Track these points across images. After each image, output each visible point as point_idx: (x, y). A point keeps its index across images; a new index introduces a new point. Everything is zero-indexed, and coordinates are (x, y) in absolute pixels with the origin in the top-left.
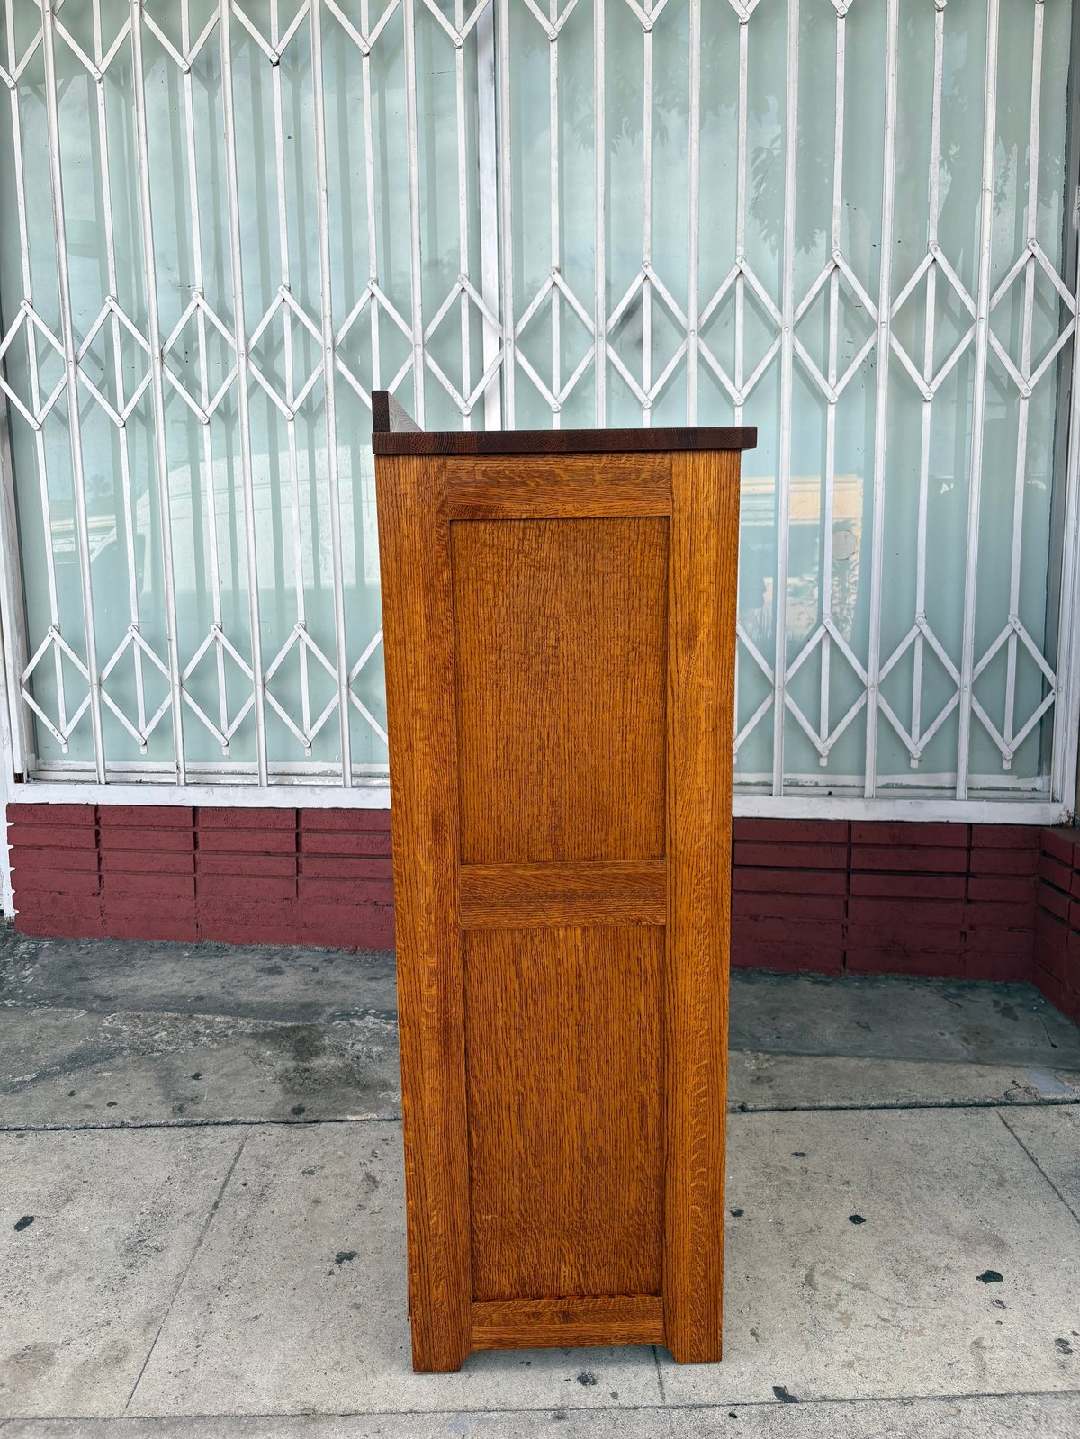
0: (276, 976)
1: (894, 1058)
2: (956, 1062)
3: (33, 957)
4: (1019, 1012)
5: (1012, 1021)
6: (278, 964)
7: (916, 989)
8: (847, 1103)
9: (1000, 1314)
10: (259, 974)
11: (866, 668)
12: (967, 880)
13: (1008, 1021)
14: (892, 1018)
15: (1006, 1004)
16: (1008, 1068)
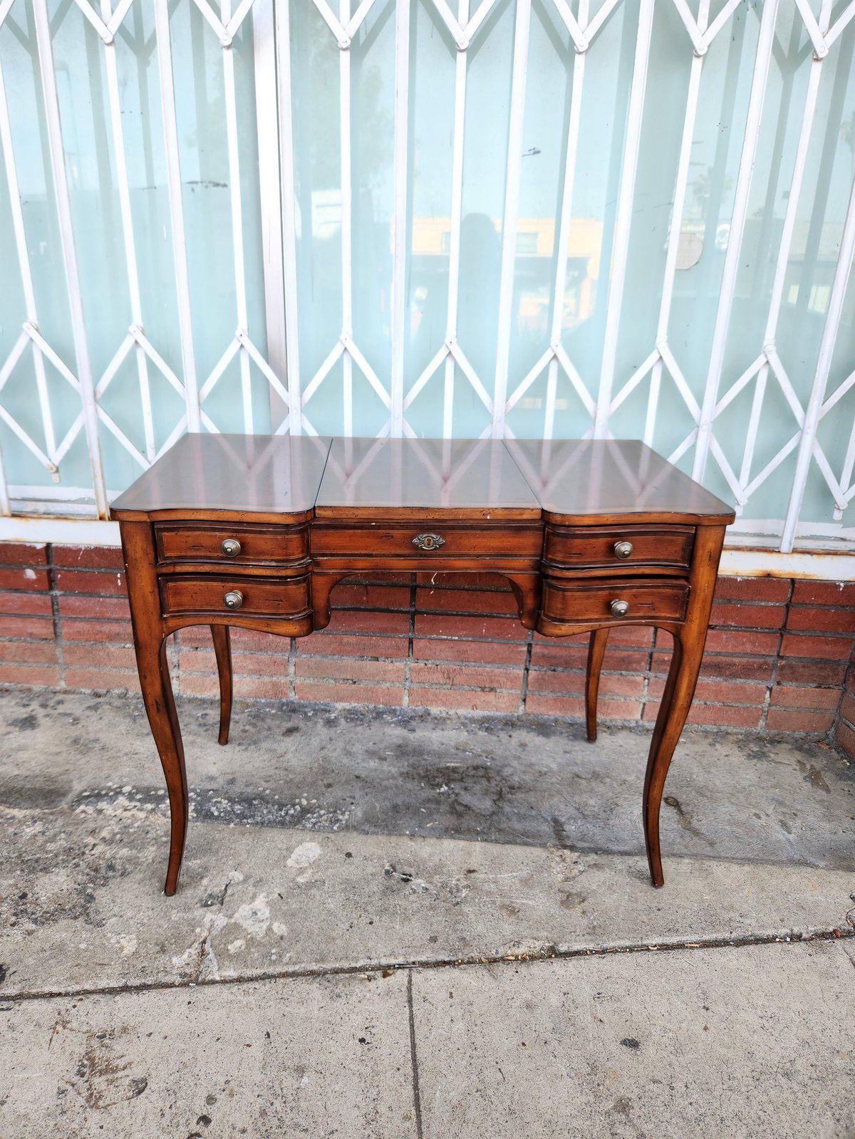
0: (28, 733)
1: (714, 858)
4: (828, 778)
5: (824, 793)
6: (34, 713)
7: (717, 745)
8: (674, 940)
10: (10, 728)
11: (700, 402)
12: (782, 636)
13: (821, 794)
14: (700, 792)
15: (812, 766)
16: (840, 872)
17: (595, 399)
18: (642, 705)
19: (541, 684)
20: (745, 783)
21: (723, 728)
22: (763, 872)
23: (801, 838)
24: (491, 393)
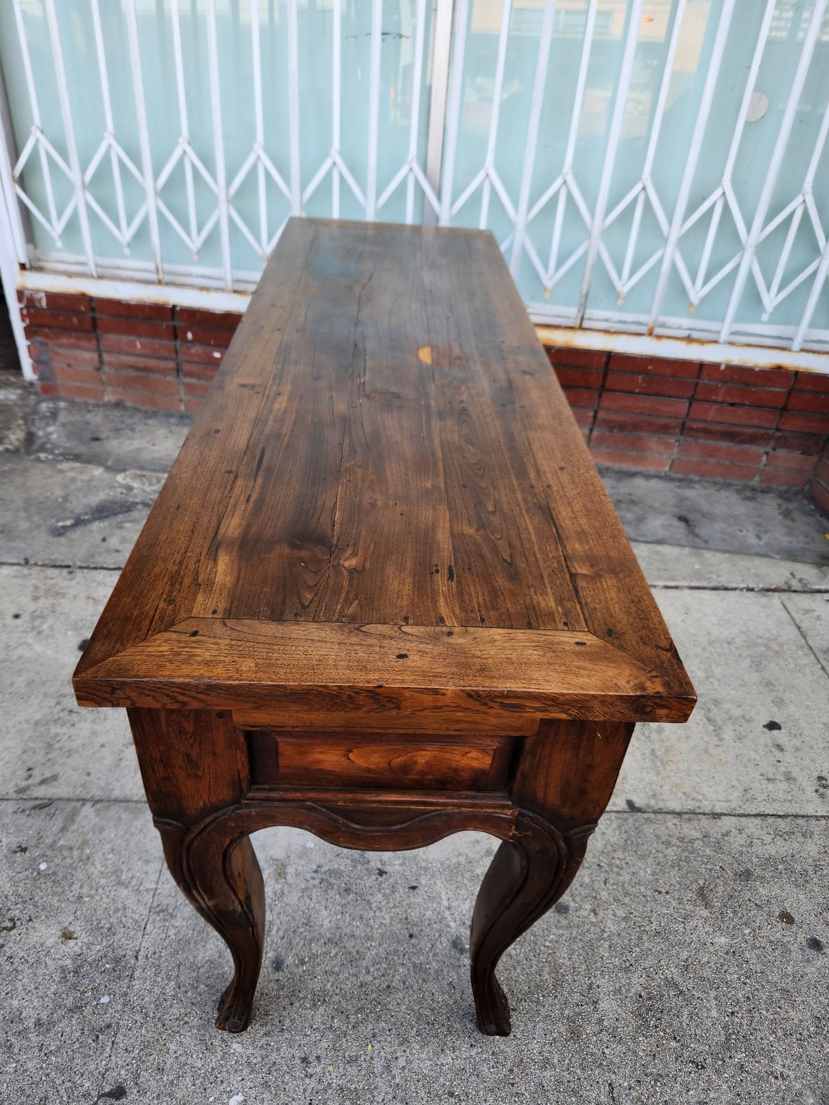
1: (706, 549)
2: (750, 555)
3: (54, 415)
4: (796, 515)
5: (791, 522)
7: (722, 490)
9: (778, 754)
11: (749, 229)
12: (781, 415)
13: (789, 522)
14: (704, 515)
15: (787, 508)
16: (788, 562)
17: (670, 222)
18: (670, 461)
19: (601, 440)
20: (737, 513)
21: (729, 481)
22: (737, 558)
23: (767, 545)
24: (593, 215)
